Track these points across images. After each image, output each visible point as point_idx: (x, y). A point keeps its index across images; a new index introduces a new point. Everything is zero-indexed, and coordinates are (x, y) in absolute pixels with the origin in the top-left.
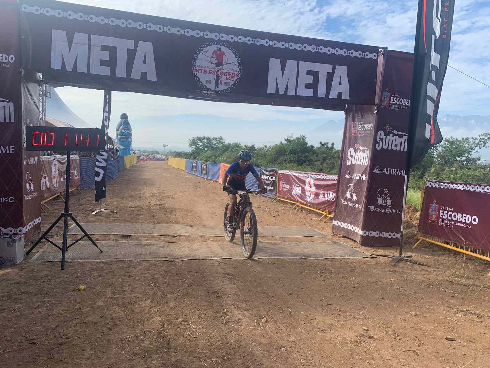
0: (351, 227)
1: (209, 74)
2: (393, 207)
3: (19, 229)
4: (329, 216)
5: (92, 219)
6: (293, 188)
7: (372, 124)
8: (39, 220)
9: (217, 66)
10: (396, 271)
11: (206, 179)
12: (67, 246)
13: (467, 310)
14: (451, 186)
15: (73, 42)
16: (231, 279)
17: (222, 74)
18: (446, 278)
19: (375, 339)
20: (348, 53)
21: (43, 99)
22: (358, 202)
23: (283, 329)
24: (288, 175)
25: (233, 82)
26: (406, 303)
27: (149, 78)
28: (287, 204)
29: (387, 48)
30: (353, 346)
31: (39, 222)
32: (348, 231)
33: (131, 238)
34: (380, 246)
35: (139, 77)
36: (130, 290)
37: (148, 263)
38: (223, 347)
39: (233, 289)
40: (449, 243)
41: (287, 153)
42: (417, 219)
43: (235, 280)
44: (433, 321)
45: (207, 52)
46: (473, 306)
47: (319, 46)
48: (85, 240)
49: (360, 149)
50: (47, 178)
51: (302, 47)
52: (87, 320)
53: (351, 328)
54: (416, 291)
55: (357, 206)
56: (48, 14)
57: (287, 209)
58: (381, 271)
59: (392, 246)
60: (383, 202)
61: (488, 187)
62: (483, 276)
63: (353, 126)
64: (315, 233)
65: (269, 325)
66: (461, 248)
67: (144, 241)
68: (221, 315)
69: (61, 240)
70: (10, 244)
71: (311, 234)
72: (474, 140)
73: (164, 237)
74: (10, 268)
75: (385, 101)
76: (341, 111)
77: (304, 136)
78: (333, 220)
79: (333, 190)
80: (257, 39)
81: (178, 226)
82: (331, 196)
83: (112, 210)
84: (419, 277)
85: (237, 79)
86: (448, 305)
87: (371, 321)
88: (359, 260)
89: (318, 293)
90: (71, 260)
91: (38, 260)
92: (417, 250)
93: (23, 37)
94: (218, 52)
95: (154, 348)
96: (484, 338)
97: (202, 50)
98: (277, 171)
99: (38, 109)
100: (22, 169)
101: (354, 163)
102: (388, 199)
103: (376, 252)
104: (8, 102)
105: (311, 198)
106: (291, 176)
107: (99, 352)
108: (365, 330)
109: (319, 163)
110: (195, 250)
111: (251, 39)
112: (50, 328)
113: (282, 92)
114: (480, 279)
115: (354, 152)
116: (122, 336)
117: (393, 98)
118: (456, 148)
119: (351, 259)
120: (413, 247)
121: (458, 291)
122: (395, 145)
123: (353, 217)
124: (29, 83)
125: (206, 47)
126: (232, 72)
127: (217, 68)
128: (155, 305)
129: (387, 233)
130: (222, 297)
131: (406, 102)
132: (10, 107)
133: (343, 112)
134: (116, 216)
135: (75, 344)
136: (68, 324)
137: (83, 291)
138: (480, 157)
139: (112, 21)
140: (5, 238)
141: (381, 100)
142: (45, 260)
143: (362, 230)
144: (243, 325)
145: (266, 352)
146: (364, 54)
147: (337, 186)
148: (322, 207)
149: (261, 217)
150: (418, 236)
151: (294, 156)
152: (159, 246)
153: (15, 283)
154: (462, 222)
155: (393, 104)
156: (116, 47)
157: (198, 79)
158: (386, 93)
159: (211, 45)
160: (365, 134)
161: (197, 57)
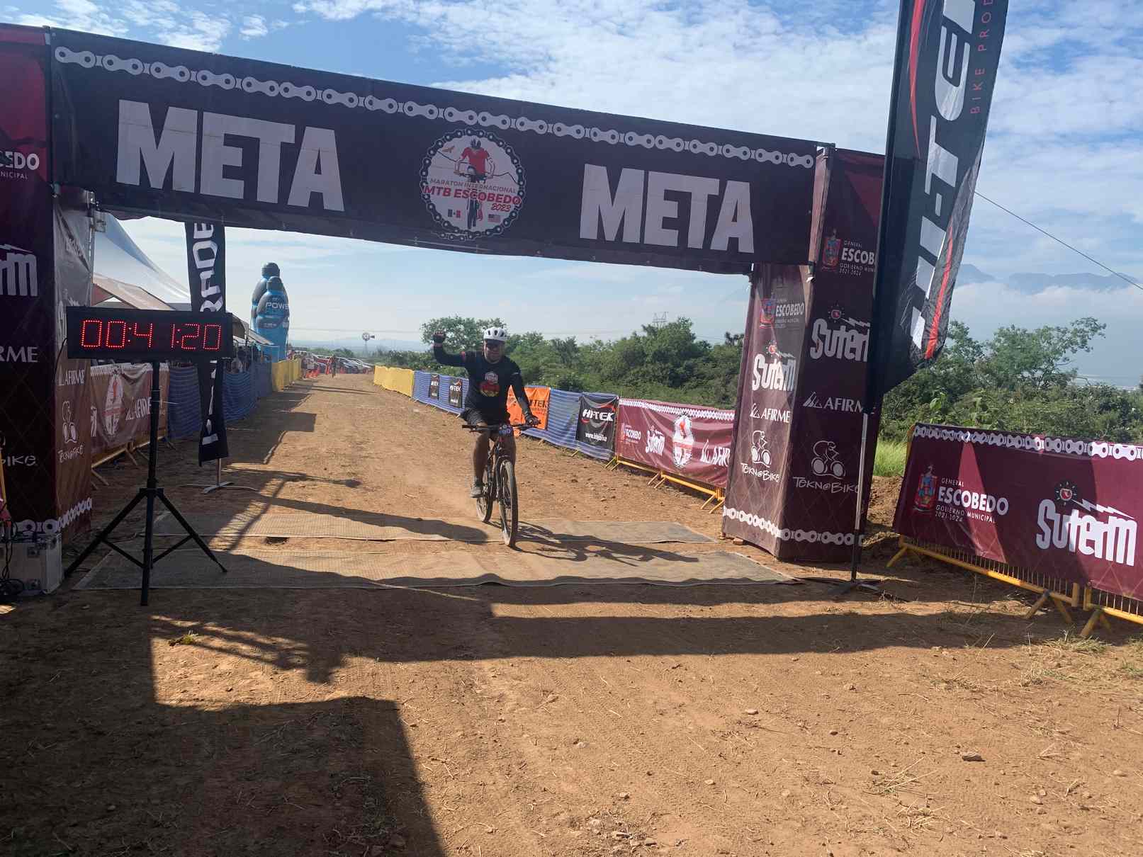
0: (759, 522)
1: (455, 196)
2: (847, 479)
3: (47, 523)
4: (723, 498)
5: (201, 504)
6: (649, 437)
7: (802, 304)
8: (87, 505)
9: (473, 181)
12: (153, 558)
14: (962, 436)
17: (482, 196)
20: (753, 154)
22: (773, 469)
24: (638, 408)
25: (506, 215)
28: (637, 475)
29: (834, 145)
31: (86, 510)
32: (754, 531)
33: (287, 545)
34: (817, 562)
37: (322, 592)
40: (962, 554)
41: (648, 359)
45: (450, 150)
47: (690, 140)
49: (777, 357)
51: (655, 142)
52: (200, 695)
55: (772, 477)
56: (110, 68)
57: (635, 484)
58: (807, 609)
59: (843, 562)
60: (825, 469)
63: (764, 307)
64: (685, 535)
67: (314, 549)
69: (141, 547)
70: (33, 553)
71: (676, 537)
72: (1060, 334)
73: (359, 543)
74: (35, 602)
75: (831, 255)
76: (741, 275)
77: (687, 321)
78: (725, 507)
79: (727, 444)
83: (244, 485)
85: (515, 209)
88: (766, 589)
90: (162, 587)
91: (90, 587)
92: (896, 569)
93: (57, 116)
94: (475, 152)
97: (442, 146)
98: (616, 401)
99: (87, 267)
100: (54, 396)
101: (765, 386)
102: (835, 463)
103: (807, 574)
104: (24, 253)
105: (684, 461)
106: (645, 412)
109: (718, 381)
110: (424, 569)
111: (545, 124)
112: (128, 708)
113: (610, 235)
115: (765, 363)
117: (847, 249)
118: (1023, 350)
119: (750, 586)
120: (888, 565)
122: (851, 348)
123: (763, 501)
124: (66, 211)
125: (449, 140)
126: (506, 193)
127: (472, 185)
129: (833, 533)
132: (28, 265)
133: (746, 278)
134: (254, 497)
137: (190, 644)
138: (1075, 371)
139: (249, 84)
140: (22, 540)
141: (821, 253)
142: (104, 585)
143: (779, 528)
144: (509, 706)
145: (546, 749)
146: (785, 156)
147: (733, 435)
148: (706, 480)
149: (576, 502)
150: (901, 541)
151: (663, 366)
152: (346, 560)
153: (48, 630)
154: (978, 511)
155: (846, 262)
156: (258, 140)
157: (431, 207)
158: (833, 238)
159: (460, 137)
160: (787, 324)
161: (430, 162)
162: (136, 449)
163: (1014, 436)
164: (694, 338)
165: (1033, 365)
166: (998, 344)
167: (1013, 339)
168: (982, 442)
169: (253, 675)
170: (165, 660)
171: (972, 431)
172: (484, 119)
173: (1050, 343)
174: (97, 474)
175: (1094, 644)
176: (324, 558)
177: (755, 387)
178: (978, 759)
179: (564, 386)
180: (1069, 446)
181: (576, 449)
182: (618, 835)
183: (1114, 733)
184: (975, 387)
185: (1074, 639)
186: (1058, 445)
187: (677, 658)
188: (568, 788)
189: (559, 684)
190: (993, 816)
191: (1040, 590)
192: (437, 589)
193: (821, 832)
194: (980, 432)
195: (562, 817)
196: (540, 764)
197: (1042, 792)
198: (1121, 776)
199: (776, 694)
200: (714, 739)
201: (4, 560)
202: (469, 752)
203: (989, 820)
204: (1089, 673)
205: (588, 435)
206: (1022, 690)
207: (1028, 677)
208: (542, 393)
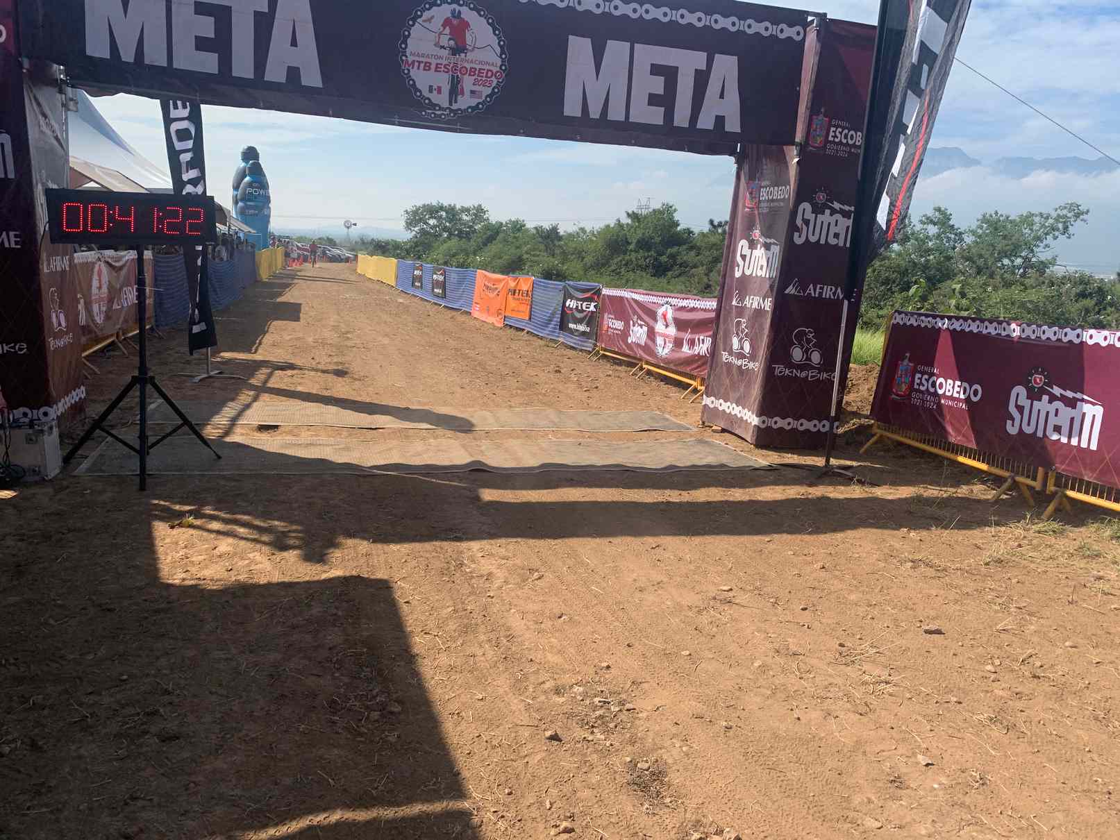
0: (736, 410)
1: (436, 70)
2: (825, 366)
3: (42, 410)
4: (701, 388)
5: (193, 393)
6: (632, 327)
7: (788, 187)
8: (80, 393)
9: (454, 54)
11: (445, 306)
12: (149, 444)
17: (463, 71)
22: (753, 357)
24: (621, 297)
25: (488, 91)
28: (619, 365)
31: (80, 399)
32: (732, 419)
33: (278, 432)
34: (793, 449)
37: (315, 478)
40: (932, 442)
41: (632, 247)
45: (430, 20)
47: (678, 10)
48: (184, 434)
49: (760, 243)
52: (201, 574)
55: (751, 365)
57: (617, 375)
58: (782, 493)
59: (817, 449)
60: (803, 357)
66: (948, 450)
67: (305, 437)
69: (136, 434)
70: (31, 440)
71: (655, 425)
72: (1043, 219)
73: (349, 431)
74: (37, 487)
75: (817, 135)
77: (671, 207)
78: (704, 396)
82: (705, 345)
83: (234, 374)
85: (497, 84)
88: (742, 474)
90: (159, 473)
91: (90, 472)
92: (868, 455)
94: (455, 22)
95: (330, 618)
97: (420, 16)
98: (599, 290)
100: (39, 282)
101: (748, 273)
102: (813, 351)
103: (781, 459)
105: (666, 351)
106: (627, 301)
107: (229, 623)
108: (723, 590)
109: (701, 270)
112: (133, 587)
113: (595, 113)
115: (748, 249)
117: (834, 129)
118: (1005, 237)
119: (727, 472)
120: (862, 450)
122: (835, 234)
123: (742, 390)
125: (428, 9)
127: (453, 59)
129: (809, 420)
132: (2, 145)
133: (733, 159)
134: (244, 386)
137: (189, 526)
138: (1054, 259)
140: (19, 427)
141: (808, 133)
142: (104, 472)
143: (756, 416)
144: (497, 583)
145: (532, 623)
146: (775, 27)
147: (714, 325)
148: (688, 370)
149: (559, 392)
150: (874, 428)
151: (646, 254)
152: (337, 447)
153: (51, 514)
154: (952, 398)
155: (834, 142)
156: (230, 8)
157: (411, 82)
158: (821, 117)
159: (440, 5)
160: (771, 207)
161: (409, 33)
162: (125, 339)
163: (991, 323)
164: (678, 225)
165: (1012, 254)
166: (980, 231)
167: (995, 225)
168: (959, 329)
169: (251, 555)
170: (166, 542)
171: (950, 318)
173: (1031, 230)
174: (87, 363)
175: (1055, 526)
176: (316, 445)
177: (738, 274)
178: (938, 632)
179: (548, 275)
180: (1044, 332)
181: (559, 339)
182: (600, 702)
183: (1068, 608)
184: (955, 275)
185: (1036, 521)
186: (1034, 332)
187: (656, 539)
188: (553, 658)
189: (544, 563)
190: (950, 683)
191: (1006, 474)
192: (427, 475)
193: (790, 698)
194: (958, 318)
195: (547, 685)
196: (527, 636)
197: (997, 662)
198: (1071, 647)
199: (749, 572)
200: (690, 614)
201: (4, 446)
202: (459, 626)
203: (946, 687)
204: (1048, 553)
205: (571, 326)
206: (983, 569)
207: (990, 556)
208: (525, 282)
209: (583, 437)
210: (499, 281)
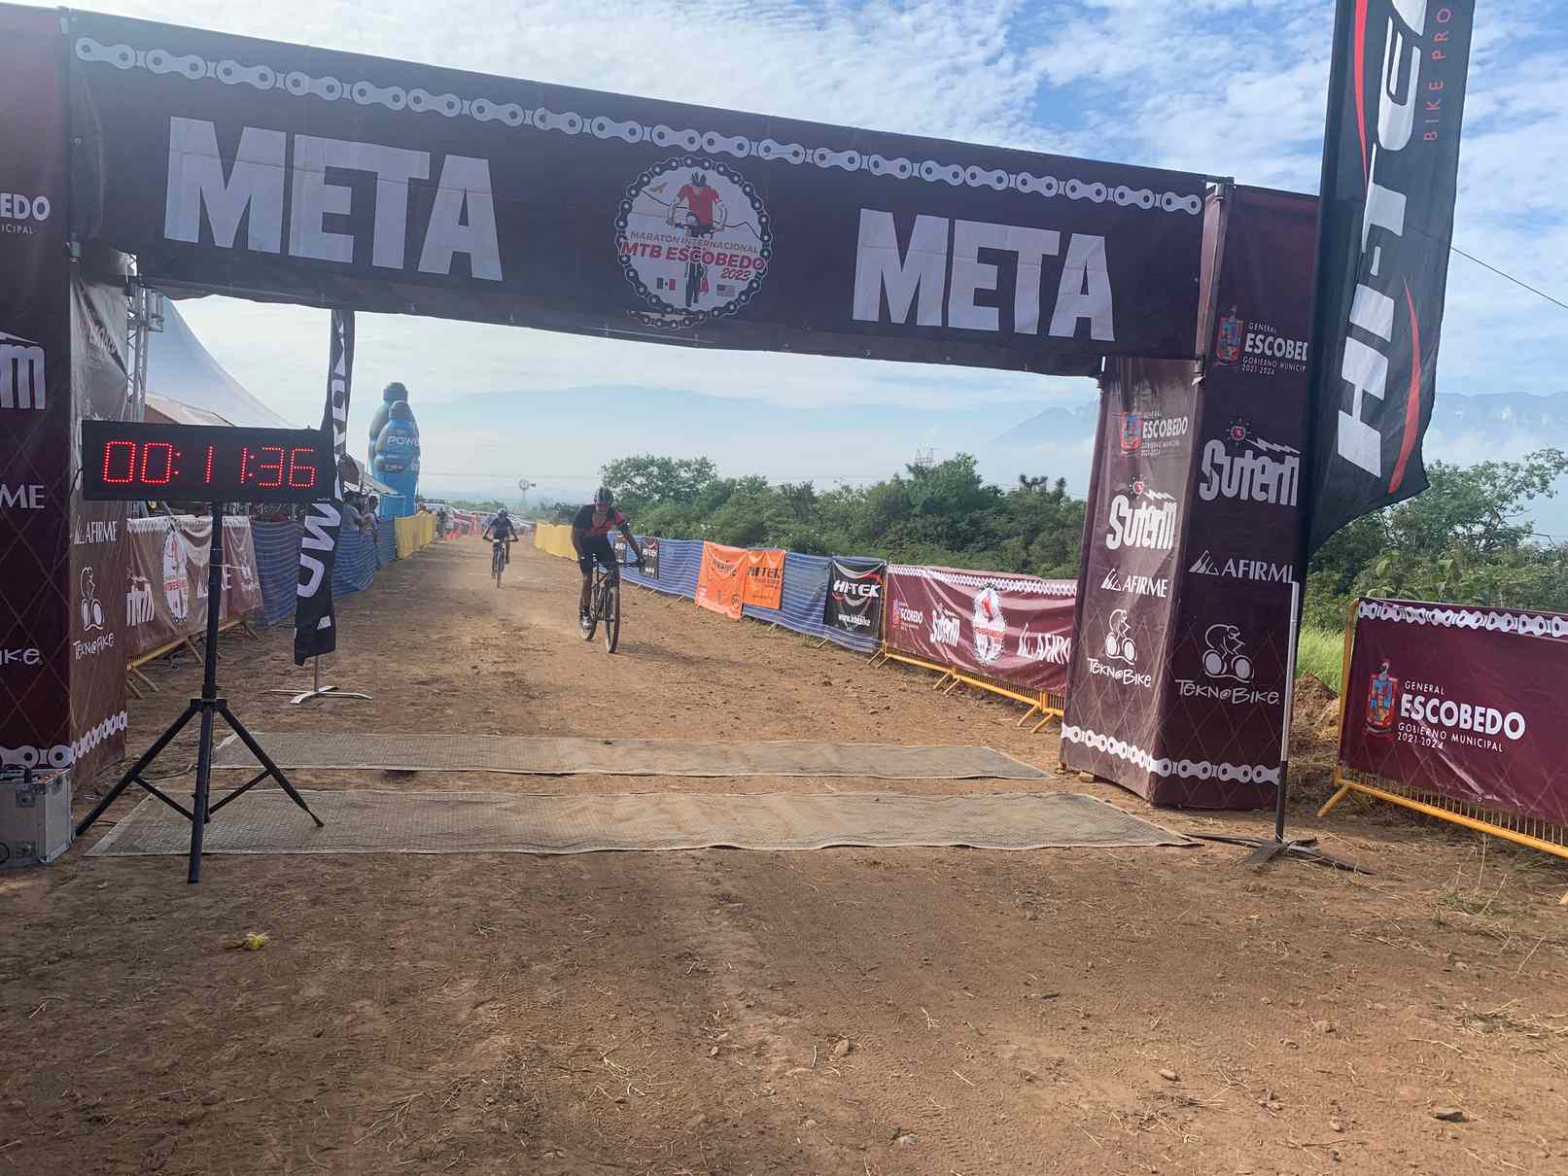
0: (1119, 748)
1: (667, 258)
2: (1255, 683)
3: (55, 750)
4: (1050, 710)
5: (288, 720)
6: (935, 620)
7: (1186, 419)
8: (118, 722)
9: (695, 235)
10: (1265, 889)
11: (657, 591)
12: (210, 806)
13: (1495, 1016)
14: (1440, 617)
15: (237, 157)
16: (735, 914)
17: (708, 258)
18: (1424, 911)
19: (1199, 1110)
20: (1111, 194)
21: (137, 335)
22: (1139, 667)
23: (902, 1073)
24: (917, 579)
25: (743, 286)
26: (1300, 991)
27: (477, 273)
28: (917, 674)
29: (1231, 180)
30: (1131, 1132)
31: (118, 730)
32: (1109, 761)
33: (415, 782)
34: (1213, 809)
35: (443, 268)
36: (410, 947)
37: (467, 860)
38: (709, 1132)
39: (741, 944)
40: (1436, 799)
41: (917, 510)
42: (1332, 723)
43: (750, 916)
44: (1387, 1050)
45: (660, 189)
46: (1515, 1000)
47: (1017, 173)
48: (269, 786)
49: (1149, 499)
50: (148, 587)
51: (964, 175)
52: (270, 1043)
53: (1121, 1071)
54: (1332, 953)
55: (1138, 679)
56: (156, 69)
57: (916, 688)
58: (1217, 887)
59: (1251, 810)
60: (1223, 668)
61: (1557, 620)
62: (1545, 904)
63: (1124, 425)
64: (1005, 766)
65: (858, 1062)
66: (1472, 816)
67: (456, 790)
68: (704, 1030)
69: (190, 788)
70: (24, 800)
71: (993, 769)
72: (1509, 471)
73: (520, 780)
74: (24, 877)
75: (1228, 345)
76: (1086, 377)
77: (969, 458)
78: (1063, 725)
79: (1064, 629)
80: (819, 151)
81: (565, 744)
82: (1055, 648)
83: (353, 691)
84: (1342, 909)
85: (756, 277)
86: (1435, 997)
87: (1186, 1048)
88: (1146, 853)
89: (1018, 960)
90: (220, 851)
91: (113, 851)
92: (1334, 820)
93: (78, 141)
94: (697, 191)
95: (487, 1137)
96: (1550, 1105)
97: (648, 183)
98: (882, 569)
99: (124, 370)
100: (67, 559)
101: (1128, 542)
102: (1239, 659)
103: (1201, 828)
104: (26, 345)
105: (992, 654)
106: (928, 583)
107: (307, 1147)
108: (1170, 1079)
109: (1015, 542)
110: (620, 821)
111: (801, 150)
112: (150, 1070)
113: (898, 316)
114: (1535, 916)
115: (1130, 507)
116: (385, 1098)
117: (1253, 336)
118: (1454, 496)
119: (1121, 850)
120: (1320, 814)
121: (1463, 952)
122: (1262, 484)
123: (1124, 716)
124: (92, 285)
125: (659, 174)
126: (742, 253)
127: (693, 242)
128: (490, 997)
129: (1237, 765)
130: (705, 971)
131: (1294, 349)
132: (31, 362)
133: (1095, 382)
134: (367, 709)
135: (230, 1123)
136: (211, 1055)
137: (258, 950)
138: (1529, 526)
139: (362, 92)
140: (9, 780)
141: (1213, 344)
142: (138, 850)
143: (1154, 758)
145: (847, 1149)
146: (1158, 196)
147: (1075, 617)
148: (1026, 683)
149: (832, 714)
150: (1337, 775)
151: (937, 521)
152: (503, 806)
153: (38, 925)
154: (1471, 732)
155: (1253, 354)
156: (376, 173)
157: (631, 274)
158: (1232, 319)
159: (676, 168)
160: (1164, 449)
161: (630, 205)
163: (1532, 617)
164: (980, 482)
165: (1470, 515)
167: (1439, 479)
172: (711, 142)
173: (1494, 486)
174: (141, 675)
176: (470, 803)
179: (800, 547)
181: (824, 637)
205: (841, 617)
208: (773, 558)
209: (882, 789)
210: (736, 556)
